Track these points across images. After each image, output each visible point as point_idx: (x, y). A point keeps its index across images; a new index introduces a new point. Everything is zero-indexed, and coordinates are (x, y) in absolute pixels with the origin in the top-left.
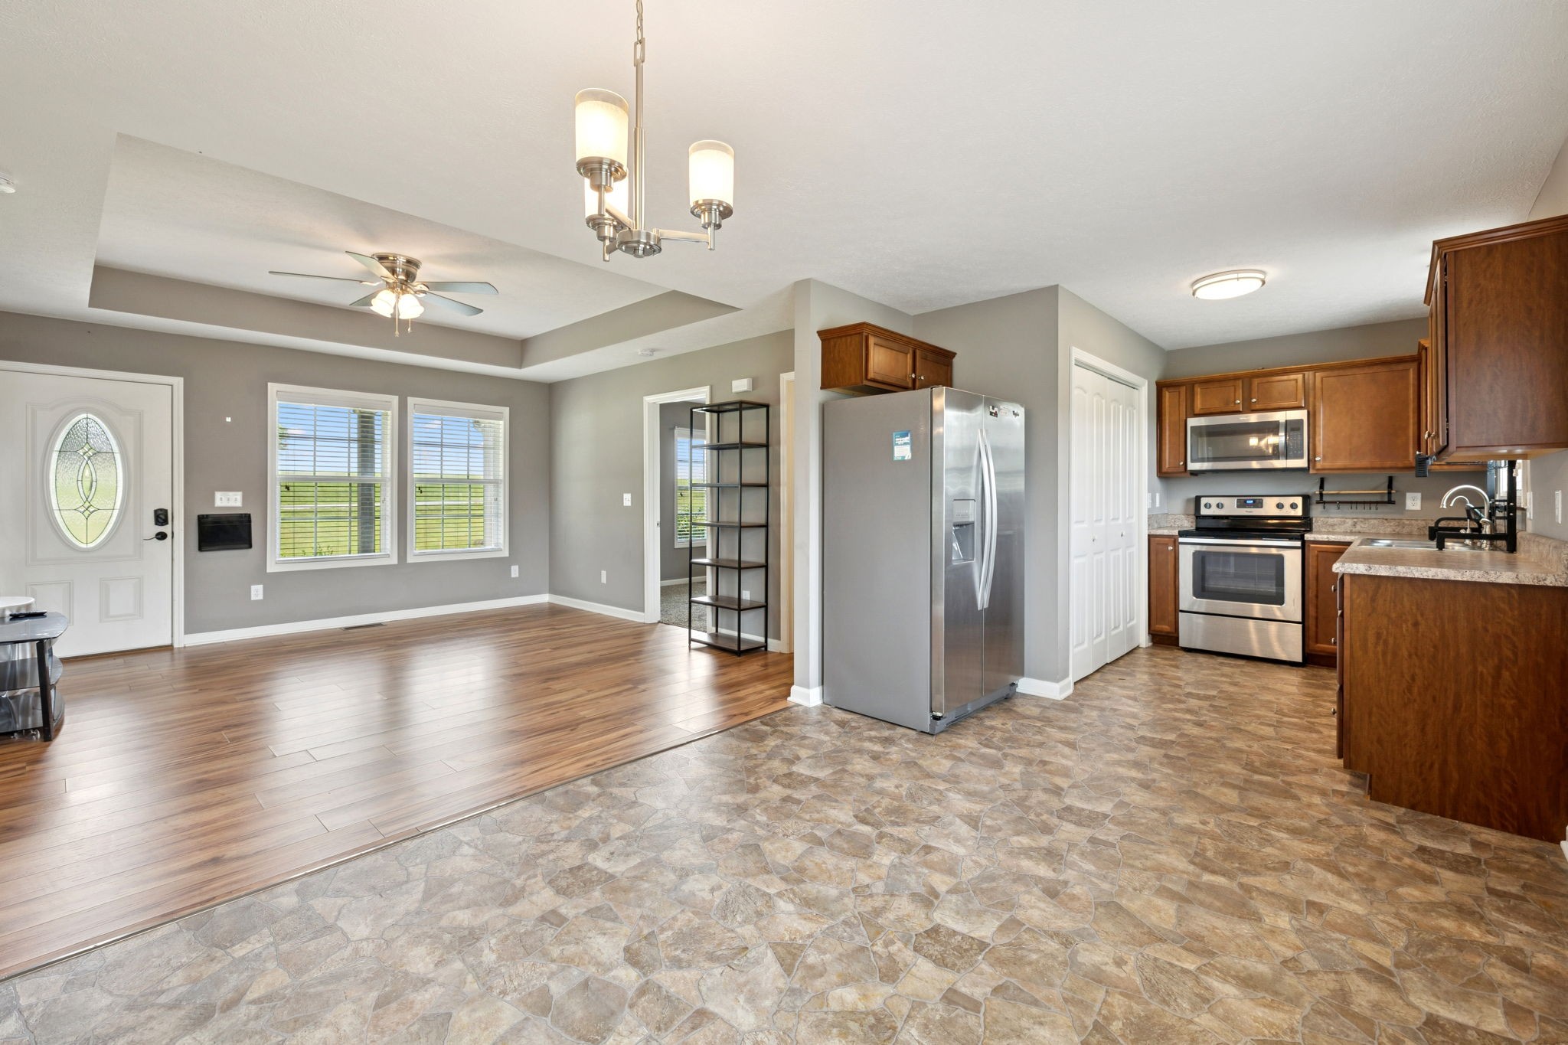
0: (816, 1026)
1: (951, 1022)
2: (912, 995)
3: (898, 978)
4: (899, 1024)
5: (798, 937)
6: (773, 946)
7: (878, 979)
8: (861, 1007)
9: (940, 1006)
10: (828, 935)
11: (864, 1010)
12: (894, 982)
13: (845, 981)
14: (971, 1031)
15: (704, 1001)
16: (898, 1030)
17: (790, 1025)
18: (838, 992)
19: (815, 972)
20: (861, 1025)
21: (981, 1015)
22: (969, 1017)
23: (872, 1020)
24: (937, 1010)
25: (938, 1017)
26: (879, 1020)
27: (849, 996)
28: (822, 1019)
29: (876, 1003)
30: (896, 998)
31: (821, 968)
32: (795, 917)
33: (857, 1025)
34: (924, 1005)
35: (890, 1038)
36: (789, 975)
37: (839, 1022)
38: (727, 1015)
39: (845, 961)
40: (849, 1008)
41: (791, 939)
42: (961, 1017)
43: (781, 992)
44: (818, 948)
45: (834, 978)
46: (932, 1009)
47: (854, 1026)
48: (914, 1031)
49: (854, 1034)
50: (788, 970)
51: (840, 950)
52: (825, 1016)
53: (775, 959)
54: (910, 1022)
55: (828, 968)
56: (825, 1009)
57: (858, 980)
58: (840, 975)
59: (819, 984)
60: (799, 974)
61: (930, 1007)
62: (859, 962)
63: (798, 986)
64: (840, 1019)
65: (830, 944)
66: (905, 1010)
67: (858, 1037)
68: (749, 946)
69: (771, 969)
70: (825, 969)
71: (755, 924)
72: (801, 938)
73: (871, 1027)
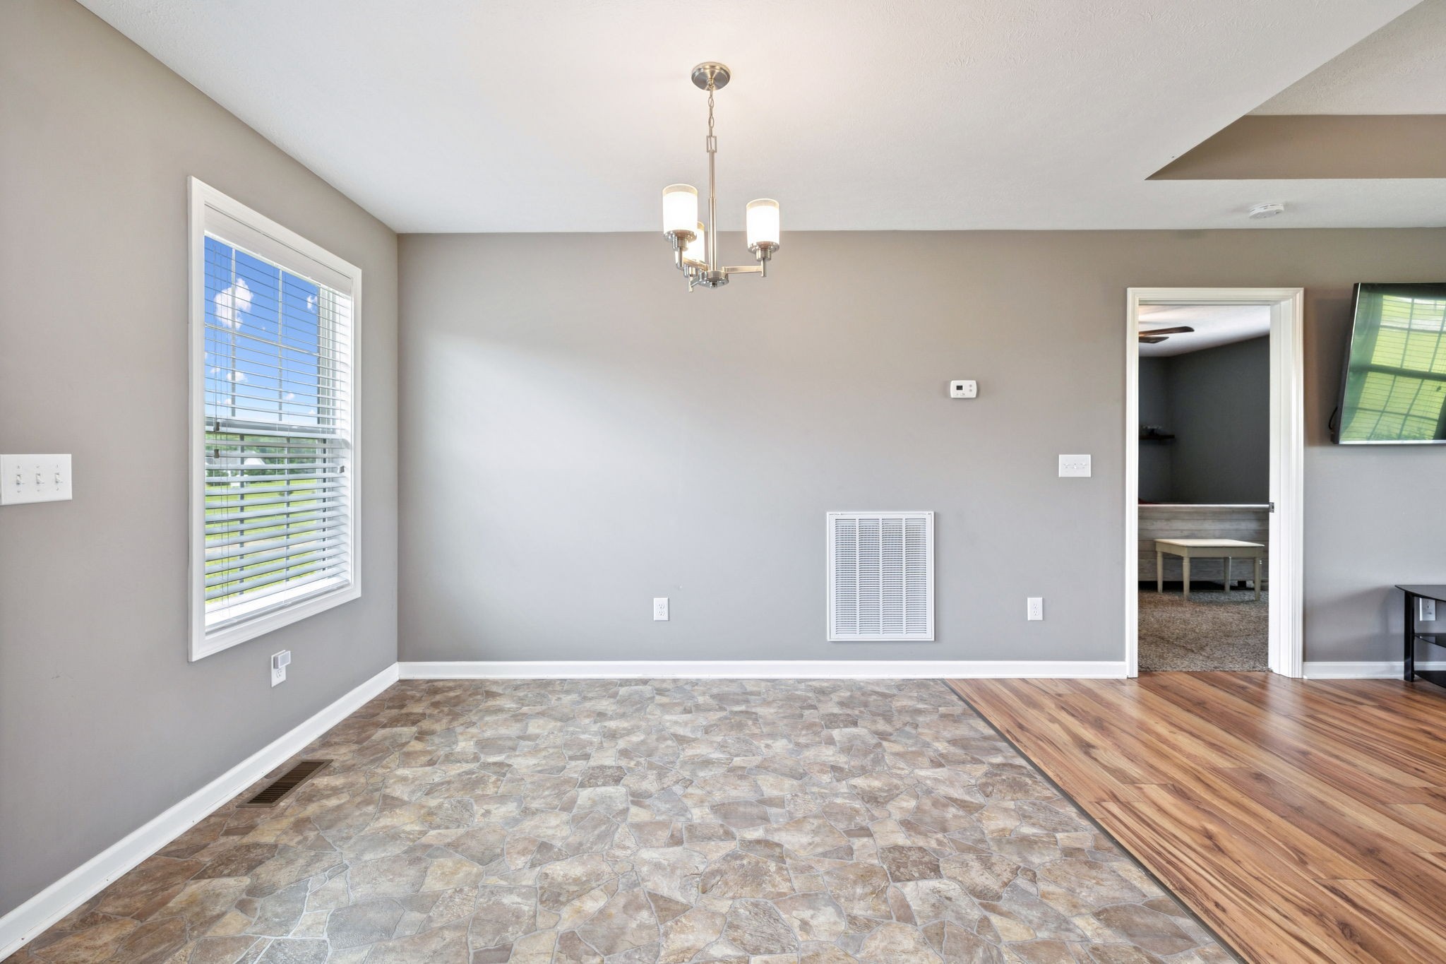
0: (599, 874)
1: (498, 932)
2: (540, 935)
3: (559, 943)
4: (540, 907)
5: (675, 926)
6: (685, 909)
7: (576, 931)
8: (577, 903)
9: (511, 939)
10: (652, 945)
11: (573, 902)
12: (561, 937)
13: (603, 914)
14: (478, 934)
15: (684, 849)
16: (538, 903)
17: (617, 866)
18: (601, 903)
19: (632, 906)
20: (568, 891)
21: (471, 952)
22: (484, 945)
23: (563, 899)
24: (513, 934)
25: (510, 929)
26: (557, 901)
27: (592, 905)
28: (598, 880)
29: (566, 912)
30: (552, 925)
31: (631, 912)
32: (701, 945)
33: (571, 890)
34: (525, 933)
35: (542, 895)
36: (649, 893)
37: (585, 885)
38: (661, 850)
39: (616, 930)
40: (584, 898)
41: (679, 920)
42: (490, 940)
43: (643, 879)
44: (649, 927)
45: (613, 911)
46: (517, 932)
47: (573, 888)
48: (526, 908)
49: (569, 884)
50: (655, 897)
51: (629, 937)
52: (598, 883)
53: (673, 898)
54: (532, 913)
55: (625, 916)
56: (602, 887)
57: (593, 920)
58: (610, 916)
59: (621, 901)
60: (642, 898)
61: (520, 933)
62: (603, 937)
63: (635, 890)
64: (585, 887)
65: (642, 938)
66: (540, 919)
67: (566, 884)
68: (704, 895)
69: (666, 889)
70: (627, 914)
71: (723, 915)
72: (671, 927)
73: (559, 894)
